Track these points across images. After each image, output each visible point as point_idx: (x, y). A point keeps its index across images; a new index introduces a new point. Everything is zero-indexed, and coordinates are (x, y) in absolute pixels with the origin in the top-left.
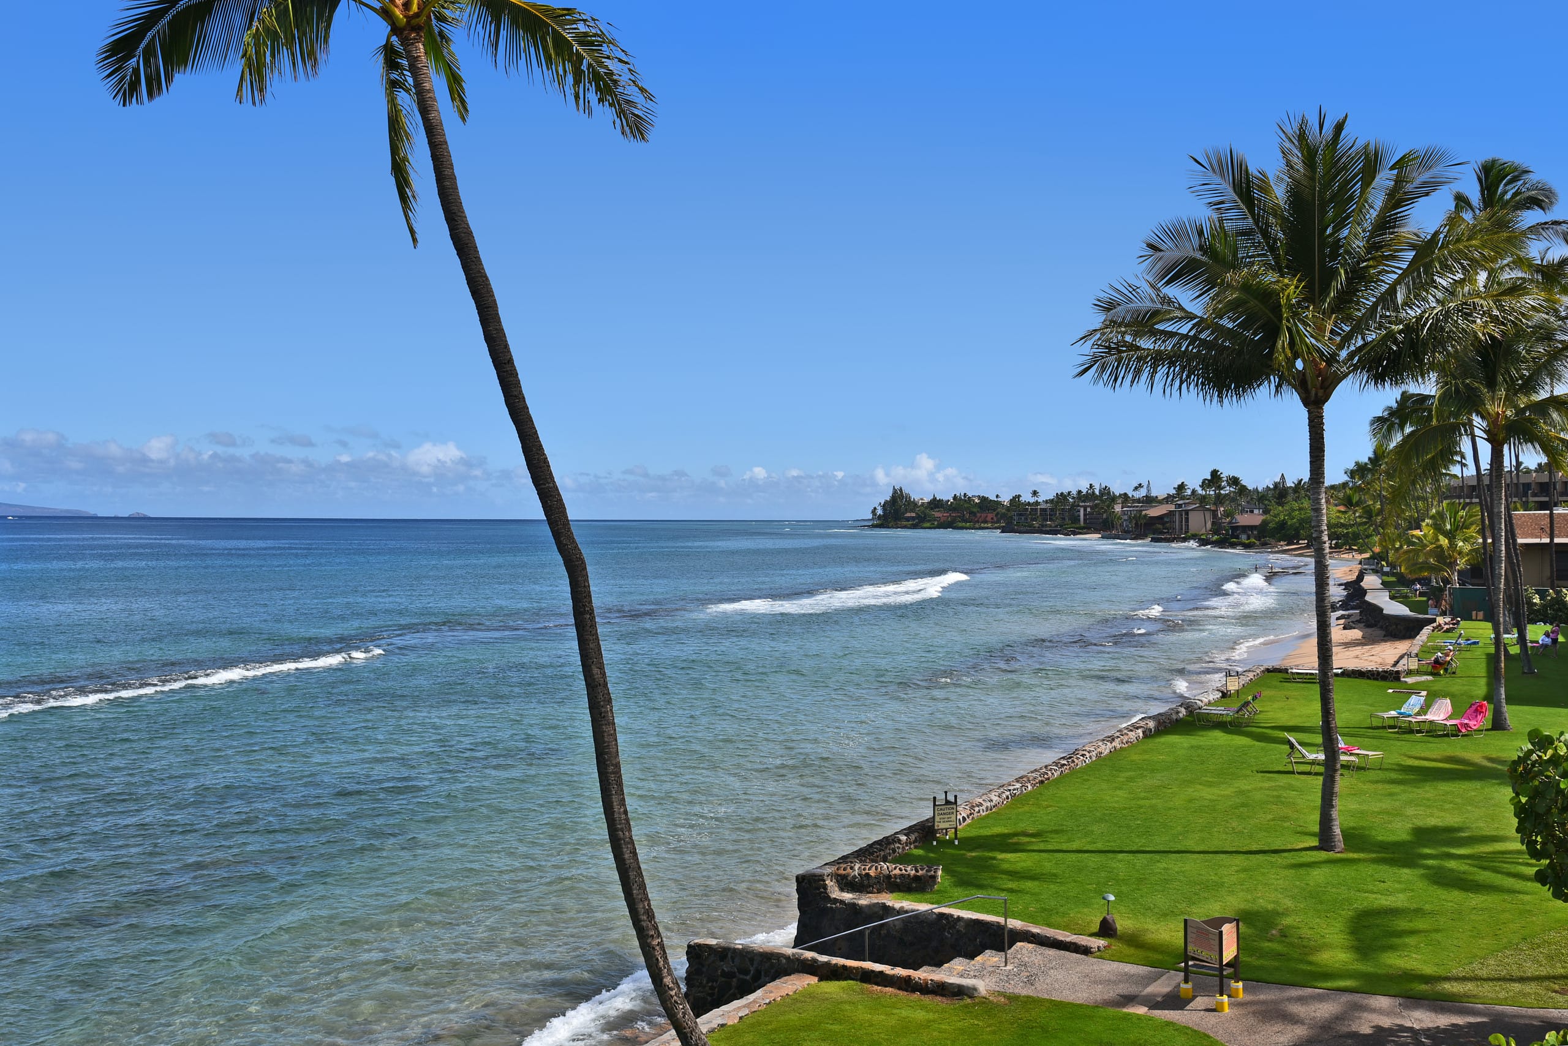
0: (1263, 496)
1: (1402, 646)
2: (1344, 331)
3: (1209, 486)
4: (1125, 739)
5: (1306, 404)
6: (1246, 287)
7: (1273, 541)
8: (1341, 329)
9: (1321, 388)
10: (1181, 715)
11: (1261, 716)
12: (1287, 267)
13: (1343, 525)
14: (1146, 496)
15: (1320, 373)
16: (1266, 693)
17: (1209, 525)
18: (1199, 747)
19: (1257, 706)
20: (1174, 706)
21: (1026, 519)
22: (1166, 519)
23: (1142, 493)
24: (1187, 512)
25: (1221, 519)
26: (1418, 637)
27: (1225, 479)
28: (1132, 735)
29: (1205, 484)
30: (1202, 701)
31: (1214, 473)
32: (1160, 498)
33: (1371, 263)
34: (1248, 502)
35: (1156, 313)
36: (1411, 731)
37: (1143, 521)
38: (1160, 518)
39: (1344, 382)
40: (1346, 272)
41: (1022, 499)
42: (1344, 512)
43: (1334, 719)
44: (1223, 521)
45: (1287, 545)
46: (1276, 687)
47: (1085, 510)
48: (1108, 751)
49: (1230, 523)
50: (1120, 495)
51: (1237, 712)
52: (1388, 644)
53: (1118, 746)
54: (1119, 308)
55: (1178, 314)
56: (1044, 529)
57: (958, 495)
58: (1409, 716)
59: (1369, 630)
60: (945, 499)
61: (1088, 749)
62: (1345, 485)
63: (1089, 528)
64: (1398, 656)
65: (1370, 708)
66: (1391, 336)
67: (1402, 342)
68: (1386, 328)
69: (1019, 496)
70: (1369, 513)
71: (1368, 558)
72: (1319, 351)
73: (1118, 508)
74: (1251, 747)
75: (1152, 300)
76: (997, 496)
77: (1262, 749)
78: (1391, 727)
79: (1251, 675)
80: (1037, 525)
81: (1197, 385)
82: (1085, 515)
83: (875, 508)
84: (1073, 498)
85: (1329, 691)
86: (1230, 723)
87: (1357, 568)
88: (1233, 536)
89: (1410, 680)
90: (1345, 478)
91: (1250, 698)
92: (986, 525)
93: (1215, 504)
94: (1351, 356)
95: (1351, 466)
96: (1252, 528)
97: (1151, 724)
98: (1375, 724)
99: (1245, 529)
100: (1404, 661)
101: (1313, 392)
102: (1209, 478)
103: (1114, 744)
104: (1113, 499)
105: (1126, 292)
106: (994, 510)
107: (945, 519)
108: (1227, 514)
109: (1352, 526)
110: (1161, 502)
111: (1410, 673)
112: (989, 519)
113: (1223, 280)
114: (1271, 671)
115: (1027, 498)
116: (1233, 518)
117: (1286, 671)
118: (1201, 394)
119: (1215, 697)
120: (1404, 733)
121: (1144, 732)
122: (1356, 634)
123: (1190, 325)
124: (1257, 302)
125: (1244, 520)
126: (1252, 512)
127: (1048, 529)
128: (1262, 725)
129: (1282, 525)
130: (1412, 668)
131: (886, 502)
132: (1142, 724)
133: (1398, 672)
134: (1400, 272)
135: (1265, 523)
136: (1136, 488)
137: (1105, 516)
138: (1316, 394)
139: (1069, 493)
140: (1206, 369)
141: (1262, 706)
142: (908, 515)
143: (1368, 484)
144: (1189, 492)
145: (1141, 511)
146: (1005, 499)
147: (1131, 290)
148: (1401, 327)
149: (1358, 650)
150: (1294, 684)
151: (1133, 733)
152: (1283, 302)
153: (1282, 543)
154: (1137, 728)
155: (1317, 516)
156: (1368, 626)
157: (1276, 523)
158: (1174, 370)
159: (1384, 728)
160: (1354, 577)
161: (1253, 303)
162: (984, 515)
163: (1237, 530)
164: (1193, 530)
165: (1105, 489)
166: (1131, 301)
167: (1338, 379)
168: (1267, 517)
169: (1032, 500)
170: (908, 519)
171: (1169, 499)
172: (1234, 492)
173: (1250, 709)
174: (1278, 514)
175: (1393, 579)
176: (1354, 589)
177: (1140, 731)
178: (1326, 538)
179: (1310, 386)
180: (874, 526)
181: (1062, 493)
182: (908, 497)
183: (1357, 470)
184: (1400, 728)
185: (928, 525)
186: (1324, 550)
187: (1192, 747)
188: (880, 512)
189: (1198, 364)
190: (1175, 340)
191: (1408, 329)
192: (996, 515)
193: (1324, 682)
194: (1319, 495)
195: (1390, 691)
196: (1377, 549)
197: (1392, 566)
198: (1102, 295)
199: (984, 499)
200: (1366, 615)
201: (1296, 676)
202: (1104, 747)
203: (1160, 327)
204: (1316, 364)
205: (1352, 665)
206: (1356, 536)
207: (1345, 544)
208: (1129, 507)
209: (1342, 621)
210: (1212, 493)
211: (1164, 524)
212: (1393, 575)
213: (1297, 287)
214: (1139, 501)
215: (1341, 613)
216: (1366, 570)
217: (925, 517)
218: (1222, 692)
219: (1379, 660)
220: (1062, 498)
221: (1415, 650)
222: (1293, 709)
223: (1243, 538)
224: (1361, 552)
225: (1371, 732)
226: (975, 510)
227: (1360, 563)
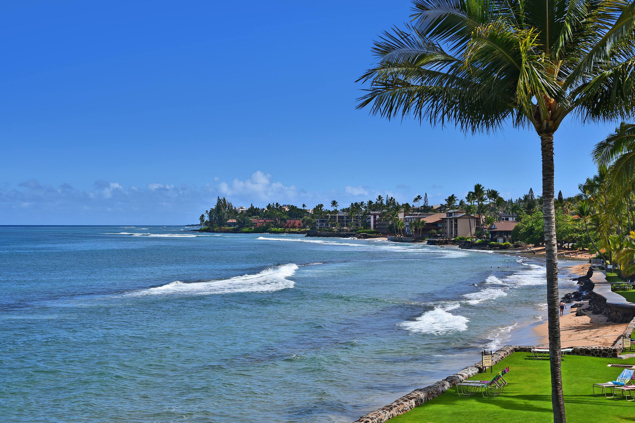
0: (516, 207)
1: (620, 329)
2: (569, 74)
3: (474, 198)
4: (401, 408)
5: (540, 132)
6: (492, 38)
7: (523, 244)
8: (566, 72)
9: (551, 120)
10: (446, 387)
11: (509, 387)
12: (526, 21)
13: (577, 231)
14: (424, 206)
15: (550, 107)
16: (513, 368)
17: (473, 231)
18: (459, 414)
19: (506, 379)
20: (440, 380)
21: (327, 225)
22: (439, 226)
23: (420, 203)
24: (456, 220)
25: (483, 225)
26: (632, 322)
27: (486, 192)
28: (406, 404)
29: (470, 197)
30: (463, 376)
31: (478, 188)
32: (435, 208)
33: (590, 19)
34: (504, 212)
35: (423, 56)
36: (623, 398)
37: (421, 227)
38: (435, 224)
39: (569, 115)
40: (572, 27)
41: (324, 208)
42: (578, 220)
43: (561, 389)
44: (485, 227)
45: (534, 247)
46: (521, 364)
47: (375, 217)
48: (387, 418)
49: (490, 228)
50: (403, 205)
51: (490, 384)
52: (610, 327)
53: (395, 414)
54: (394, 52)
55: (440, 57)
56: (342, 233)
57: (271, 204)
58: (622, 385)
59: (596, 316)
60: (261, 207)
61: (370, 416)
62: (579, 198)
63: (377, 233)
64: (617, 337)
65: (594, 380)
66: (603, 79)
67: (612, 84)
68: (601, 73)
69: (322, 205)
70: (596, 220)
71: (596, 258)
72: (548, 89)
73: (401, 216)
74: (500, 412)
75: (420, 47)
76: (304, 206)
77: (509, 414)
78: (608, 395)
79: (502, 354)
80: (336, 230)
81: (455, 116)
82: (375, 221)
83: (203, 216)
84: (365, 207)
85: (557, 366)
86: (485, 393)
87: (587, 265)
88: (492, 240)
89: (624, 356)
90: (579, 192)
91: (500, 373)
92: (294, 230)
93: (478, 213)
94: (574, 94)
95: (584, 182)
96: (507, 233)
97: (422, 395)
98: (596, 392)
99: (502, 233)
100: (620, 341)
101: (545, 122)
102: (474, 191)
103: (392, 412)
104: (397, 208)
105: (399, 38)
106: (301, 217)
107: (261, 224)
108: (488, 221)
109: (584, 231)
110: (435, 211)
111: (624, 350)
112: (297, 224)
113: (475, 33)
114: (518, 351)
115: (328, 207)
116: (492, 224)
117: (529, 350)
118: (460, 123)
119: (473, 372)
120: (618, 399)
121: (416, 402)
122: (585, 319)
123: (449, 67)
124: (501, 50)
125: (500, 226)
126: (507, 219)
127: (345, 233)
128: (509, 395)
129: (531, 230)
130: (626, 346)
131: (212, 211)
132: (415, 395)
133: (615, 350)
134: (610, 28)
135: (517, 229)
136: (416, 200)
137: (390, 223)
138: (547, 124)
139: (362, 203)
140: (462, 102)
141: (511, 379)
142: (230, 221)
143: (596, 197)
144: (458, 203)
145: (420, 218)
146: (310, 208)
147: (403, 37)
148: (611, 72)
149: (586, 333)
150: (536, 361)
151: (407, 403)
152: (522, 48)
153: (531, 245)
154: (411, 399)
155: (548, 224)
156: (595, 313)
157: (526, 229)
158: (437, 104)
159: (603, 395)
160: (585, 273)
161: (498, 50)
162: (292, 221)
163: (495, 234)
164: (461, 234)
165: (391, 200)
166: (403, 46)
167: (565, 112)
168: (519, 224)
169: (332, 209)
170: (230, 225)
171: (442, 209)
172: (493, 203)
173: (500, 382)
174: (528, 222)
175: (615, 275)
176: (585, 282)
177: (413, 401)
178: (555, 242)
179: (542, 118)
180: (201, 231)
181: (356, 204)
182: (230, 206)
183: (588, 186)
184: (615, 395)
185: (246, 229)
186: (553, 251)
187: (454, 414)
188: (207, 218)
189: (456, 98)
190: (437, 78)
191: (616, 74)
192: (303, 222)
193: (553, 359)
194: (550, 206)
195: (609, 365)
196: (603, 251)
197: (614, 264)
198: (380, 40)
199: (292, 208)
200: (594, 304)
201: (537, 354)
202: (383, 414)
203: (427, 68)
204: (547, 100)
205: (581, 344)
206: (588, 240)
207: (578, 246)
208: (410, 215)
209: (575, 309)
210: (476, 204)
211: (437, 229)
212: (615, 271)
213: (532, 37)
214: (418, 210)
215: (575, 302)
216: (594, 267)
217: (244, 223)
218: (479, 368)
219: (603, 341)
220: (356, 207)
221: (629, 332)
222: (534, 381)
223: (500, 241)
224: (591, 252)
225: (594, 399)
226: (285, 217)
227: (590, 262)
